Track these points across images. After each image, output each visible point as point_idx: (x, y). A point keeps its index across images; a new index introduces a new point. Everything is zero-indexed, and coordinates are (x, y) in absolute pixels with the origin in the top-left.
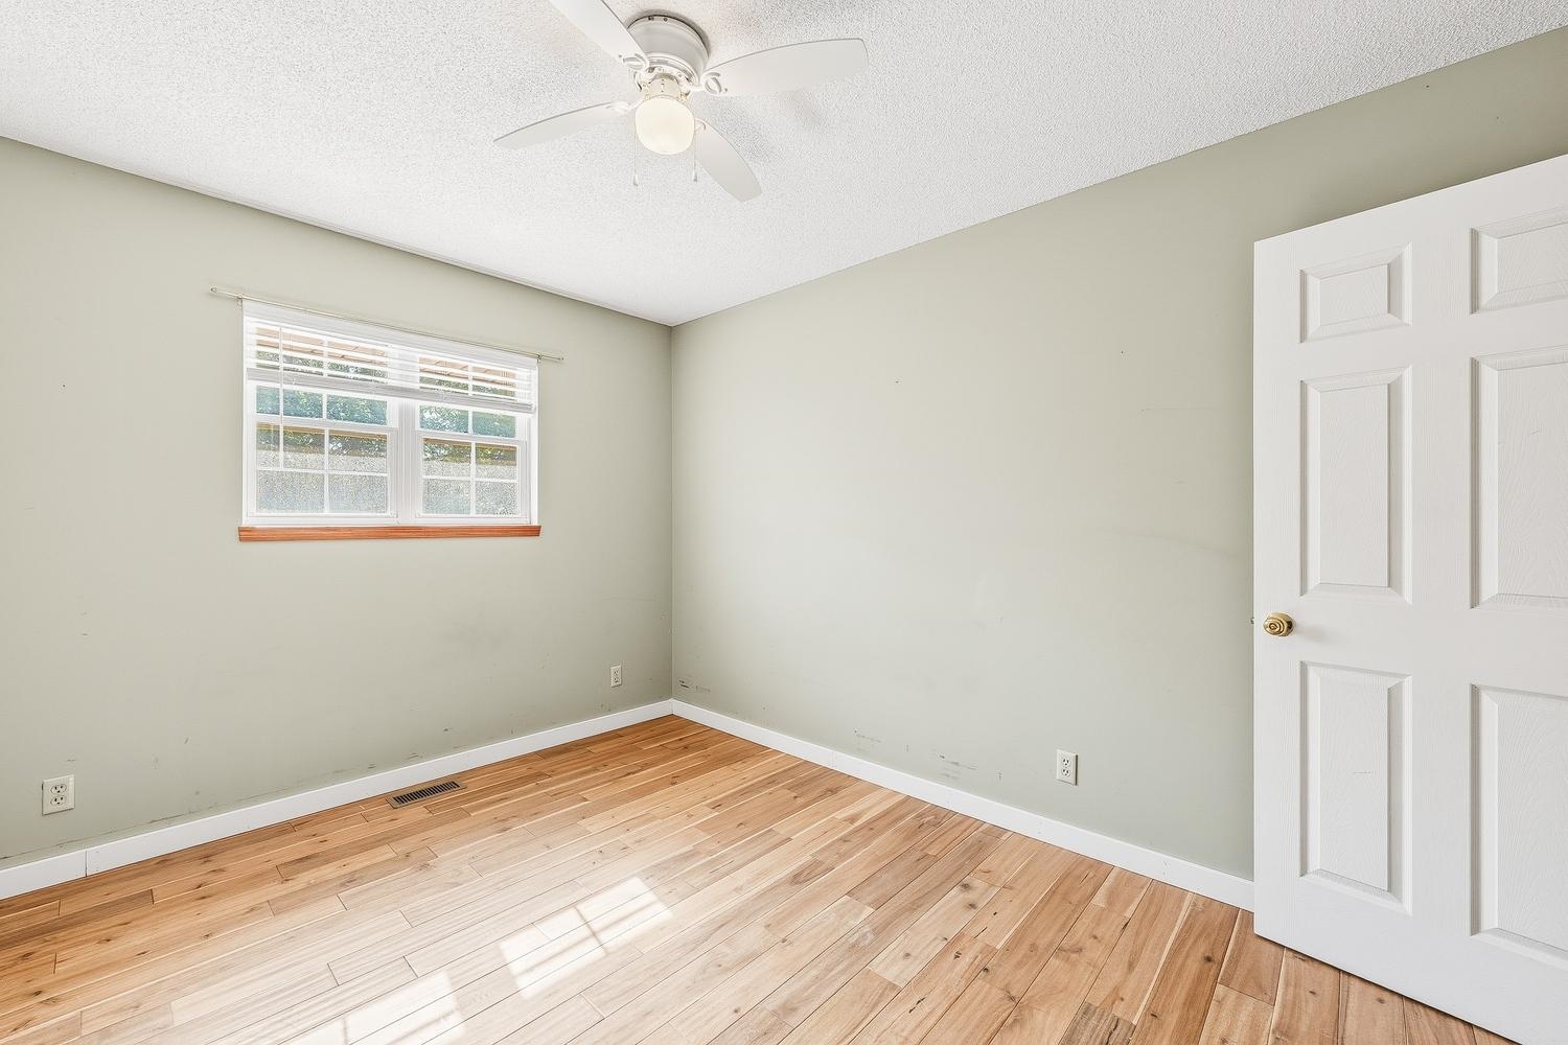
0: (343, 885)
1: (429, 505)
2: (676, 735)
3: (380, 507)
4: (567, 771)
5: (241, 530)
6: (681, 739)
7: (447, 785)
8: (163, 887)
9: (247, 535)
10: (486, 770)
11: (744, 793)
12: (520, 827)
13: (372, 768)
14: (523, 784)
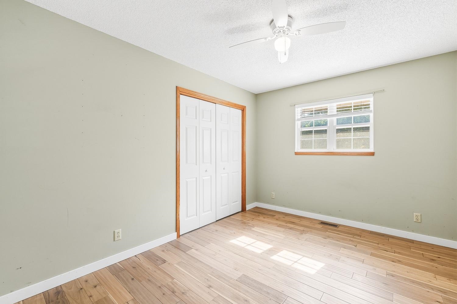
0: (289, 228)
1: (338, 147)
2: (438, 255)
3: (326, 147)
4: (369, 239)
5: (295, 153)
6: (439, 257)
7: (335, 225)
8: (277, 216)
9: (297, 154)
10: (350, 228)
11: (406, 279)
12: (328, 240)
13: (320, 213)
14: (351, 235)
